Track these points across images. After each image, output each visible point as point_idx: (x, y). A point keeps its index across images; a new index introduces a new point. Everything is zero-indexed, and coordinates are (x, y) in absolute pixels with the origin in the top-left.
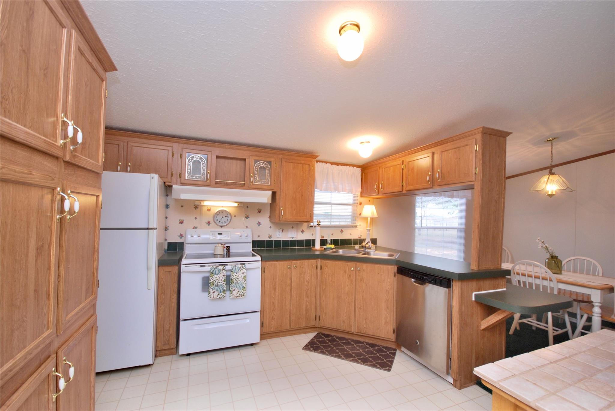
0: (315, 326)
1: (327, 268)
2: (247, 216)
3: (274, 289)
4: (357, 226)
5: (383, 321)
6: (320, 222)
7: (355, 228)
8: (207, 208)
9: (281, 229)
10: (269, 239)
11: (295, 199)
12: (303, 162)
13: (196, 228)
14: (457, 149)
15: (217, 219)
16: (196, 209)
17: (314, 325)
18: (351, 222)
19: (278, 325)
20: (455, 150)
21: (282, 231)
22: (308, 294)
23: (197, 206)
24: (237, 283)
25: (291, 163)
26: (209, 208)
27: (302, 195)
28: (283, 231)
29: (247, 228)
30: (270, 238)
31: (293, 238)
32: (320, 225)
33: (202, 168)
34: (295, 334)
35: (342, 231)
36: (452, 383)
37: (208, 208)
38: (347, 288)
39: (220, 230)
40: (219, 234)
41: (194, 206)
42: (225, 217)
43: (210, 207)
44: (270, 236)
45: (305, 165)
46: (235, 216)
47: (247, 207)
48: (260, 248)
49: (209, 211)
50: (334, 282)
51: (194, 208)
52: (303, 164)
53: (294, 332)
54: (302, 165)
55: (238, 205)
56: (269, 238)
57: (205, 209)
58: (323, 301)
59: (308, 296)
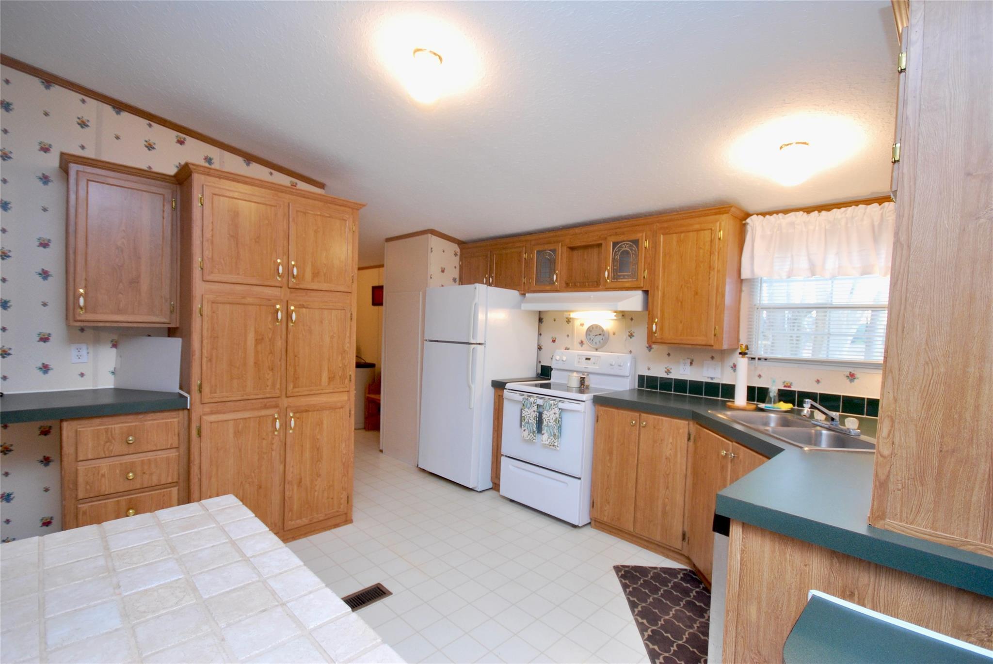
0: (681, 552)
2: (631, 334)
3: (611, 453)
6: (748, 349)
9: (688, 358)
10: (665, 376)
11: (681, 303)
12: (697, 227)
13: (568, 349)
17: (680, 550)
18: (863, 354)
19: (614, 516)
21: (691, 363)
22: (668, 483)
24: (548, 425)
25: (675, 235)
27: (696, 293)
28: (693, 363)
34: (647, 548)
35: (852, 377)
44: (668, 370)
45: (702, 232)
47: (632, 319)
48: (649, 390)
52: (698, 231)
53: (646, 543)
54: (695, 233)
56: (666, 374)
59: (667, 488)
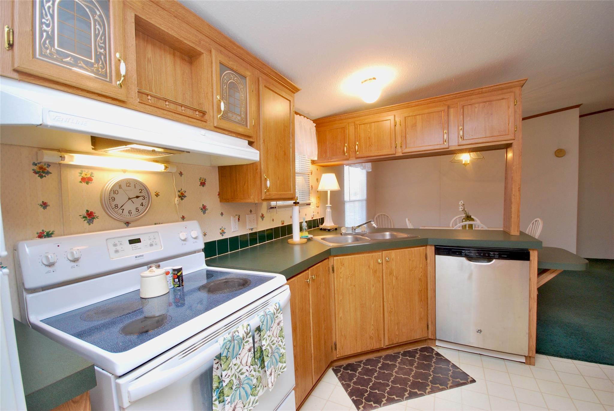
1: (343, 268)
4: (310, 203)
5: (417, 318)
7: (308, 206)
8: (81, 173)
14: (488, 103)
15: (115, 203)
16: (41, 176)
20: (484, 103)
23: (45, 167)
26: (86, 174)
29: (183, 220)
30: (222, 235)
31: (252, 229)
32: (298, 203)
33: (96, 36)
36: (525, 362)
37: (83, 175)
38: (373, 290)
39: (133, 232)
40: (132, 242)
41: (35, 168)
42: (137, 197)
43: (90, 171)
46: (157, 195)
49: (87, 183)
50: (354, 286)
51: (36, 172)
55: (166, 168)
57: (74, 177)
58: (341, 318)
